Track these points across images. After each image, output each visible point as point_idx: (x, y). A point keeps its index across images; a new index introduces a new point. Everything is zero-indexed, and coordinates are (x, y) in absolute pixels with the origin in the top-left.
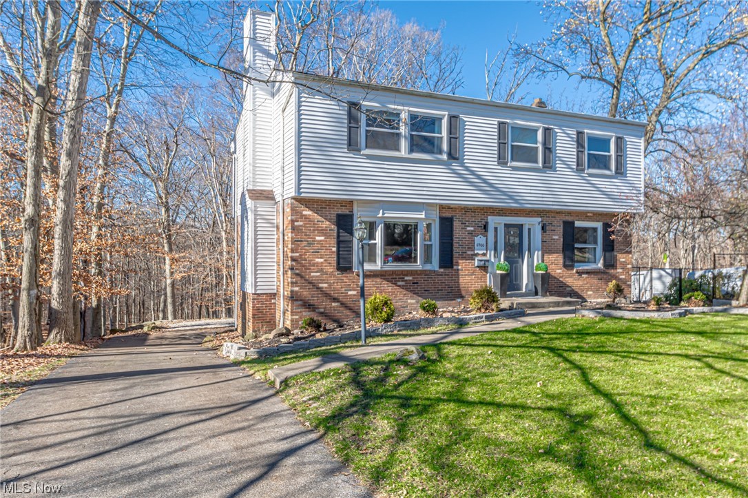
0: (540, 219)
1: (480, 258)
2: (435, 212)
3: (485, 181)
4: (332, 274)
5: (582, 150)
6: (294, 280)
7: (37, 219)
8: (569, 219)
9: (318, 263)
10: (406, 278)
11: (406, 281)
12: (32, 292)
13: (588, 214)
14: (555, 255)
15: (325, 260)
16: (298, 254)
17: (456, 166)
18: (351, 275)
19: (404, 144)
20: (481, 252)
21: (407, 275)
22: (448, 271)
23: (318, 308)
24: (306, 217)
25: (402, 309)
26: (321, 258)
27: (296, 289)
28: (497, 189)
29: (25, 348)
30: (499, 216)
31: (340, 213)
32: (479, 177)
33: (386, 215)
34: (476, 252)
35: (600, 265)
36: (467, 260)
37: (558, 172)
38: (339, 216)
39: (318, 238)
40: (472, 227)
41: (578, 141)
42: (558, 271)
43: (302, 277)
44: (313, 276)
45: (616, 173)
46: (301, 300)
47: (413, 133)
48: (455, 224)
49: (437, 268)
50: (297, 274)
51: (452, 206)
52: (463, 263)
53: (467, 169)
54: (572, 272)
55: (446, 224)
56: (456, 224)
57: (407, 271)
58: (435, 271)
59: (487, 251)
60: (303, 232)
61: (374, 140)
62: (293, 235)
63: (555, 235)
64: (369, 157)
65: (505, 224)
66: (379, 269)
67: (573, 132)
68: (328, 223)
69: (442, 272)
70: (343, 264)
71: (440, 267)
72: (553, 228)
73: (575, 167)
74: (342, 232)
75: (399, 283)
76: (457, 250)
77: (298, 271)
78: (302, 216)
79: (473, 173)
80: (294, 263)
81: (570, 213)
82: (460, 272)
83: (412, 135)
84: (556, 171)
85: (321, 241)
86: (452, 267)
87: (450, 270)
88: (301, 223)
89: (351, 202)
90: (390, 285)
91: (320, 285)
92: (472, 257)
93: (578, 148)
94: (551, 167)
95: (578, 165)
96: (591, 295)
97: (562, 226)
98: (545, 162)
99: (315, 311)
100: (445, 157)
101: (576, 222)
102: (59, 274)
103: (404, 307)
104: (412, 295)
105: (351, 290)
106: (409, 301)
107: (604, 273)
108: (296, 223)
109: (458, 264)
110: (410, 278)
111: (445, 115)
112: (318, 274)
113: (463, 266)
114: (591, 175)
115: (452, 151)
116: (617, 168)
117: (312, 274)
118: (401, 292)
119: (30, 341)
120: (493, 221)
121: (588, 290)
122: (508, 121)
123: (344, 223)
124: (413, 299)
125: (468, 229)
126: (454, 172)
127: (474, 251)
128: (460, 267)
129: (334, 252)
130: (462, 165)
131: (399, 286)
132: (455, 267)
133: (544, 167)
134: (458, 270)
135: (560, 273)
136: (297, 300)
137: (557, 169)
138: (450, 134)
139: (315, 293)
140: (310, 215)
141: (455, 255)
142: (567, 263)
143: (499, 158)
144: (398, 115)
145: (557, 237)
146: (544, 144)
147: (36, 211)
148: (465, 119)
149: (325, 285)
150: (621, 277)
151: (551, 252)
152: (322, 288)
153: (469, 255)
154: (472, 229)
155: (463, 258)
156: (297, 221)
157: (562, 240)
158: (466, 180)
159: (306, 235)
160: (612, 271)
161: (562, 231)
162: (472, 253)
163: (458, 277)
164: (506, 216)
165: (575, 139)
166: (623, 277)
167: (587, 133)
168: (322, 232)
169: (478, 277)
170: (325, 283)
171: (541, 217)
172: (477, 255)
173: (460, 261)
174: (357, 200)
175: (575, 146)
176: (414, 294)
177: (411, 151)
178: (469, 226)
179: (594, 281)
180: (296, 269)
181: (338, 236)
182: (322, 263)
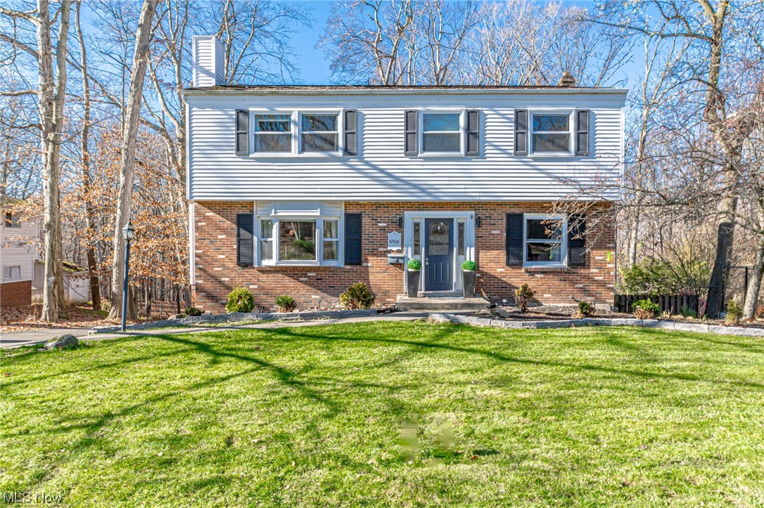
0: (473, 213)
1: (392, 255)
2: (340, 209)
3: (389, 175)
4: (233, 270)
5: (523, 131)
6: (198, 274)
7: (52, 224)
8: (516, 211)
9: (219, 259)
10: (309, 274)
11: (310, 276)
12: (50, 279)
13: (545, 205)
14: (495, 252)
15: (227, 257)
16: (201, 251)
17: (354, 162)
18: (252, 270)
19: (295, 144)
20: (395, 249)
21: (310, 272)
22: (356, 268)
23: (221, 300)
24: (208, 218)
25: (305, 305)
26: (223, 254)
27: (201, 282)
28: (406, 183)
29: (46, 319)
30: (419, 210)
31: (241, 213)
32: (382, 171)
33: (278, 214)
34: (389, 248)
35: (565, 263)
36: (378, 257)
37: (488, 159)
38: (239, 216)
39: (220, 237)
40: (384, 222)
41: (517, 122)
42: (499, 270)
43: (205, 271)
44: (215, 271)
45: (577, 154)
46: (204, 292)
47: (305, 133)
48: (363, 221)
49: (342, 265)
50: (201, 269)
51: (360, 203)
52: (374, 260)
53: (367, 163)
54: (519, 271)
55: (353, 221)
56: (366, 221)
57: (309, 267)
58: (339, 268)
59: (402, 247)
60: (206, 232)
61: (264, 144)
62: (197, 234)
63: (495, 230)
64: (258, 160)
65: (426, 219)
66: (274, 265)
67: (511, 113)
68: (229, 222)
69: (349, 269)
70: (243, 260)
71: (346, 264)
72: (492, 222)
73: (512, 151)
74: (242, 231)
75: (302, 279)
76: (365, 246)
77: (201, 266)
78: (205, 217)
79: (374, 167)
80: (197, 259)
81: (517, 204)
82: (370, 269)
83: (303, 135)
84: (486, 158)
85: (223, 239)
86: (360, 264)
87: (358, 267)
88: (204, 224)
89: (252, 203)
90: (292, 280)
91: (223, 279)
92: (385, 254)
93: (517, 129)
94: (477, 155)
95: (516, 149)
96: (549, 298)
97: (505, 220)
98: (468, 149)
99: (218, 302)
100: (340, 153)
101: (525, 214)
102: (116, 265)
103: (307, 302)
104: (316, 290)
105: (252, 284)
106: (313, 297)
107: (568, 272)
108: (199, 224)
109: (367, 261)
110: (314, 274)
111: (340, 111)
112: (220, 269)
113: (372, 262)
114: (536, 159)
115: (349, 147)
116: (578, 149)
117: (215, 269)
118: (304, 287)
119: (49, 315)
120: (410, 217)
121: (544, 292)
122: (418, 109)
123: (245, 222)
124: (317, 295)
125: (380, 225)
126: (352, 167)
127: (387, 247)
128: (369, 264)
129: (234, 249)
130: (361, 159)
131: (301, 282)
132: (364, 264)
133: (466, 155)
134: (368, 267)
135: (501, 273)
136: (201, 292)
137: (487, 156)
138: (346, 129)
139: (217, 285)
140: (212, 216)
141: (364, 252)
142: (512, 261)
143: (407, 150)
144: (288, 116)
145: (499, 231)
146: (468, 129)
147: (51, 218)
148: (365, 112)
149: (228, 279)
150: (596, 278)
151: (489, 248)
152: (225, 281)
153: (381, 252)
154: (385, 225)
155: (373, 255)
156: (200, 222)
157: (505, 235)
158: (367, 175)
159: (209, 234)
160: (582, 271)
161: (505, 224)
162: (385, 249)
163: (368, 275)
164: (428, 210)
165: (513, 120)
166: (601, 278)
167: (531, 111)
168: (224, 231)
169: (393, 275)
170: (227, 277)
171: (475, 210)
172: (390, 252)
173: (369, 258)
174: (256, 201)
175: (513, 128)
176: (318, 289)
177: (303, 150)
178: (381, 222)
179: (555, 281)
180: (200, 264)
181: (239, 235)
182: (223, 259)
